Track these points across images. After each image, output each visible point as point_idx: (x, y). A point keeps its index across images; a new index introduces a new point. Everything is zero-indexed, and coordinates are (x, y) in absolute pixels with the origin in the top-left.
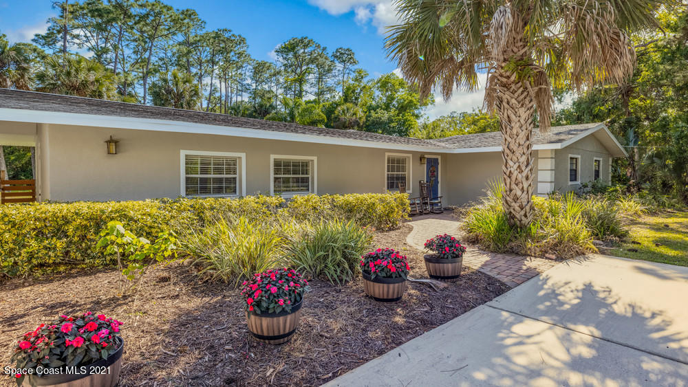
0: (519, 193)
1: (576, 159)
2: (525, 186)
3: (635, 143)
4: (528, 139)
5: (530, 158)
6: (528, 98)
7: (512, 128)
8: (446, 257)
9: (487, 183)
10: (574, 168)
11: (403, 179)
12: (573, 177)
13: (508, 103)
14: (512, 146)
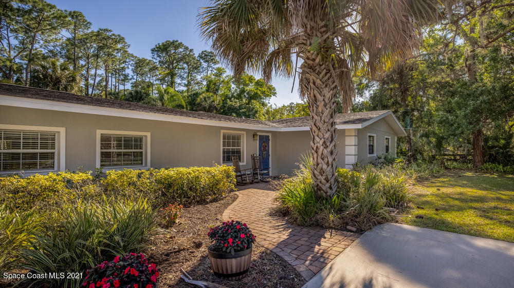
0: (325, 167)
1: (373, 137)
2: (330, 160)
3: (411, 126)
4: (332, 117)
5: (334, 134)
6: (331, 79)
7: (317, 107)
8: (228, 251)
9: (301, 158)
10: (372, 144)
11: (239, 152)
12: (371, 151)
13: (314, 83)
14: (318, 124)
